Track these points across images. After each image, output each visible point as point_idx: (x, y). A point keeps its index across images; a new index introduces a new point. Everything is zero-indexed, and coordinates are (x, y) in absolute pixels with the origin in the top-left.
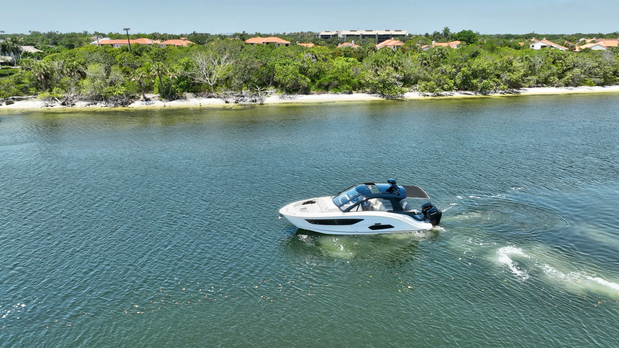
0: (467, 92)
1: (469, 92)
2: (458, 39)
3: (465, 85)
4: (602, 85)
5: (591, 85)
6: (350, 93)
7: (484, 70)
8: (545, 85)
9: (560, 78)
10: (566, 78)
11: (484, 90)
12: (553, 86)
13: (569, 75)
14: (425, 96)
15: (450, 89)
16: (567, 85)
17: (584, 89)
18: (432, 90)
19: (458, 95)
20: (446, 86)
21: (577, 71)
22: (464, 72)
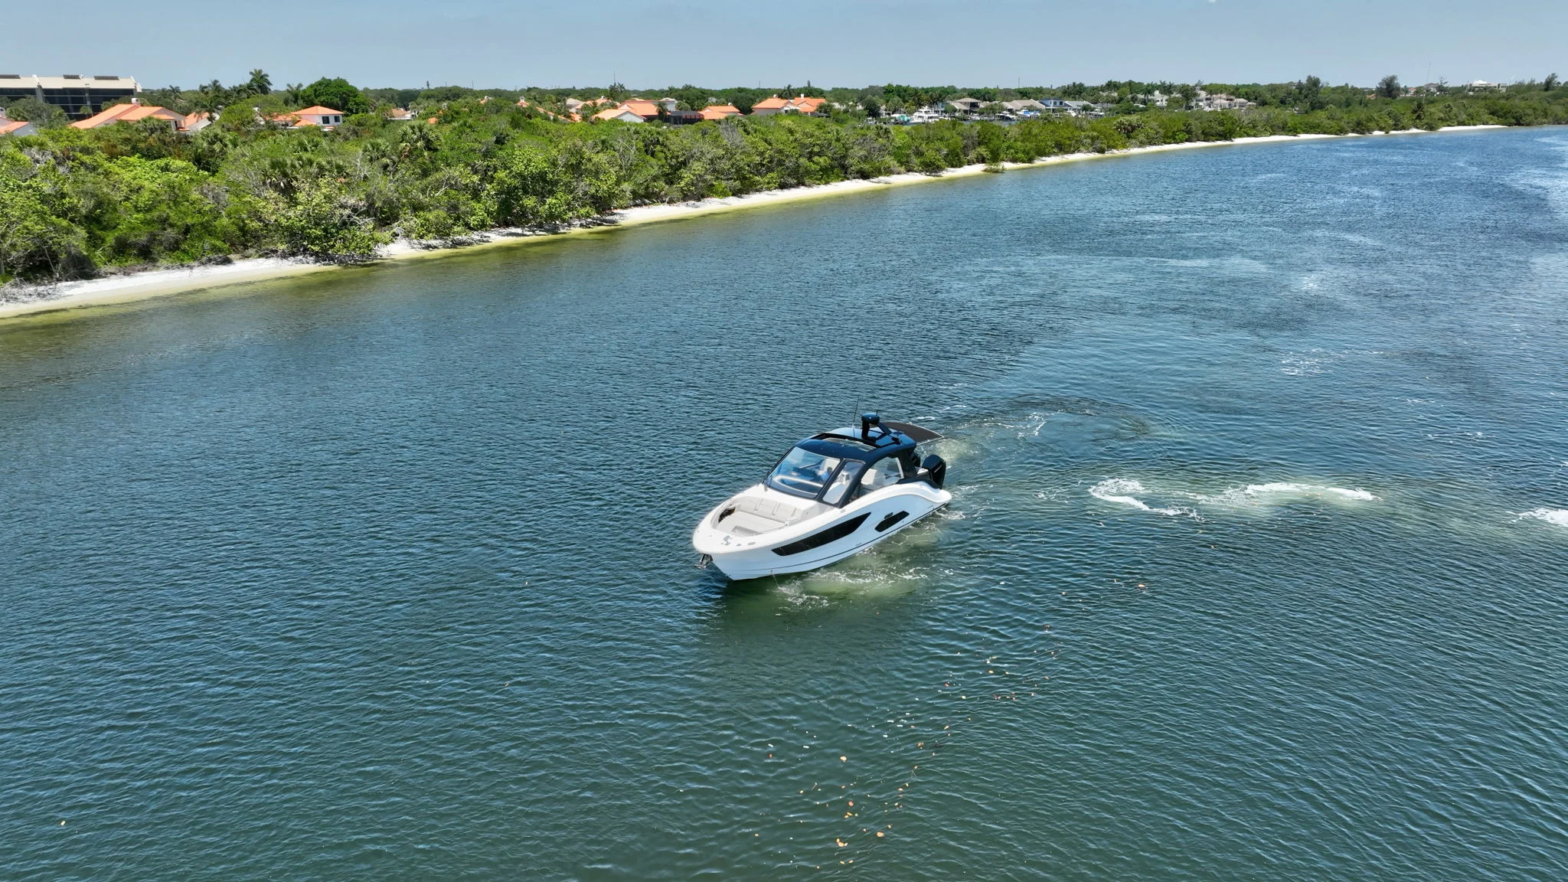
0: (513, 230)
1: (519, 231)
2: (316, 101)
3: (507, 215)
4: (737, 193)
5: (724, 194)
6: (227, 261)
7: (542, 176)
8: (647, 201)
9: (670, 183)
10: (683, 184)
11: (550, 222)
12: (663, 202)
13: (687, 176)
14: (428, 247)
15: (482, 226)
16: (685, 197)
17: (712, 205)
18: (442, 232)
19: (497, 238)
20: (473, 221)
21: (697, 167)
22: (501, 182)
